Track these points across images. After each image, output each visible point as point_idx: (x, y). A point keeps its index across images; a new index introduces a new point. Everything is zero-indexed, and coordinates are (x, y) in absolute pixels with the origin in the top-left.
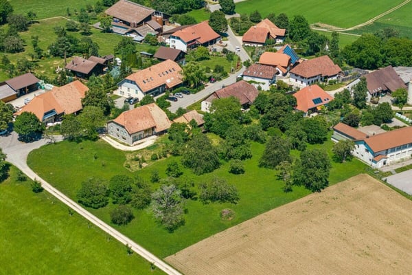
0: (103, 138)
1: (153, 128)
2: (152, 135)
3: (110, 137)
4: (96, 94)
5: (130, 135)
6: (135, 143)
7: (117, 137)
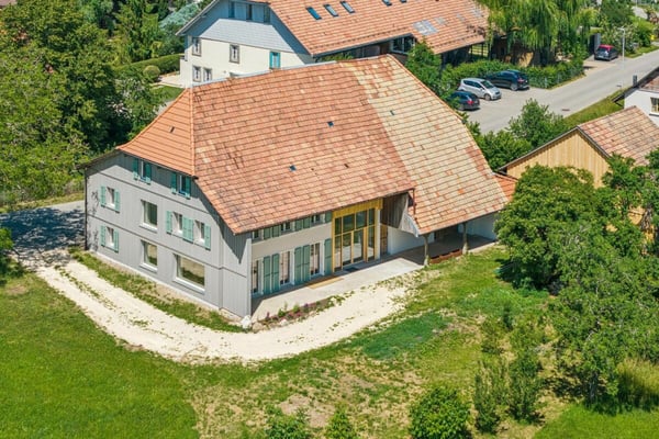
0: (48, 274)
1: (393, 206)
2: (386, 256)
3: (94, 264)
4: (40, 23)
5: (236, 241)
6: (270, 306)
7: (138, 268)
